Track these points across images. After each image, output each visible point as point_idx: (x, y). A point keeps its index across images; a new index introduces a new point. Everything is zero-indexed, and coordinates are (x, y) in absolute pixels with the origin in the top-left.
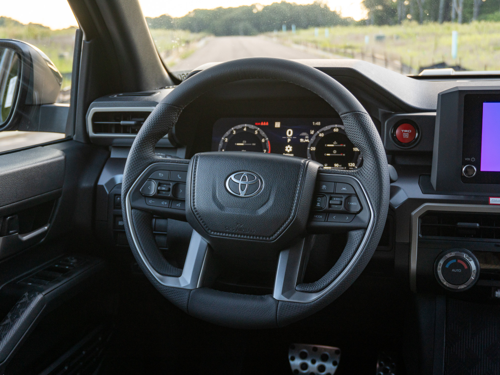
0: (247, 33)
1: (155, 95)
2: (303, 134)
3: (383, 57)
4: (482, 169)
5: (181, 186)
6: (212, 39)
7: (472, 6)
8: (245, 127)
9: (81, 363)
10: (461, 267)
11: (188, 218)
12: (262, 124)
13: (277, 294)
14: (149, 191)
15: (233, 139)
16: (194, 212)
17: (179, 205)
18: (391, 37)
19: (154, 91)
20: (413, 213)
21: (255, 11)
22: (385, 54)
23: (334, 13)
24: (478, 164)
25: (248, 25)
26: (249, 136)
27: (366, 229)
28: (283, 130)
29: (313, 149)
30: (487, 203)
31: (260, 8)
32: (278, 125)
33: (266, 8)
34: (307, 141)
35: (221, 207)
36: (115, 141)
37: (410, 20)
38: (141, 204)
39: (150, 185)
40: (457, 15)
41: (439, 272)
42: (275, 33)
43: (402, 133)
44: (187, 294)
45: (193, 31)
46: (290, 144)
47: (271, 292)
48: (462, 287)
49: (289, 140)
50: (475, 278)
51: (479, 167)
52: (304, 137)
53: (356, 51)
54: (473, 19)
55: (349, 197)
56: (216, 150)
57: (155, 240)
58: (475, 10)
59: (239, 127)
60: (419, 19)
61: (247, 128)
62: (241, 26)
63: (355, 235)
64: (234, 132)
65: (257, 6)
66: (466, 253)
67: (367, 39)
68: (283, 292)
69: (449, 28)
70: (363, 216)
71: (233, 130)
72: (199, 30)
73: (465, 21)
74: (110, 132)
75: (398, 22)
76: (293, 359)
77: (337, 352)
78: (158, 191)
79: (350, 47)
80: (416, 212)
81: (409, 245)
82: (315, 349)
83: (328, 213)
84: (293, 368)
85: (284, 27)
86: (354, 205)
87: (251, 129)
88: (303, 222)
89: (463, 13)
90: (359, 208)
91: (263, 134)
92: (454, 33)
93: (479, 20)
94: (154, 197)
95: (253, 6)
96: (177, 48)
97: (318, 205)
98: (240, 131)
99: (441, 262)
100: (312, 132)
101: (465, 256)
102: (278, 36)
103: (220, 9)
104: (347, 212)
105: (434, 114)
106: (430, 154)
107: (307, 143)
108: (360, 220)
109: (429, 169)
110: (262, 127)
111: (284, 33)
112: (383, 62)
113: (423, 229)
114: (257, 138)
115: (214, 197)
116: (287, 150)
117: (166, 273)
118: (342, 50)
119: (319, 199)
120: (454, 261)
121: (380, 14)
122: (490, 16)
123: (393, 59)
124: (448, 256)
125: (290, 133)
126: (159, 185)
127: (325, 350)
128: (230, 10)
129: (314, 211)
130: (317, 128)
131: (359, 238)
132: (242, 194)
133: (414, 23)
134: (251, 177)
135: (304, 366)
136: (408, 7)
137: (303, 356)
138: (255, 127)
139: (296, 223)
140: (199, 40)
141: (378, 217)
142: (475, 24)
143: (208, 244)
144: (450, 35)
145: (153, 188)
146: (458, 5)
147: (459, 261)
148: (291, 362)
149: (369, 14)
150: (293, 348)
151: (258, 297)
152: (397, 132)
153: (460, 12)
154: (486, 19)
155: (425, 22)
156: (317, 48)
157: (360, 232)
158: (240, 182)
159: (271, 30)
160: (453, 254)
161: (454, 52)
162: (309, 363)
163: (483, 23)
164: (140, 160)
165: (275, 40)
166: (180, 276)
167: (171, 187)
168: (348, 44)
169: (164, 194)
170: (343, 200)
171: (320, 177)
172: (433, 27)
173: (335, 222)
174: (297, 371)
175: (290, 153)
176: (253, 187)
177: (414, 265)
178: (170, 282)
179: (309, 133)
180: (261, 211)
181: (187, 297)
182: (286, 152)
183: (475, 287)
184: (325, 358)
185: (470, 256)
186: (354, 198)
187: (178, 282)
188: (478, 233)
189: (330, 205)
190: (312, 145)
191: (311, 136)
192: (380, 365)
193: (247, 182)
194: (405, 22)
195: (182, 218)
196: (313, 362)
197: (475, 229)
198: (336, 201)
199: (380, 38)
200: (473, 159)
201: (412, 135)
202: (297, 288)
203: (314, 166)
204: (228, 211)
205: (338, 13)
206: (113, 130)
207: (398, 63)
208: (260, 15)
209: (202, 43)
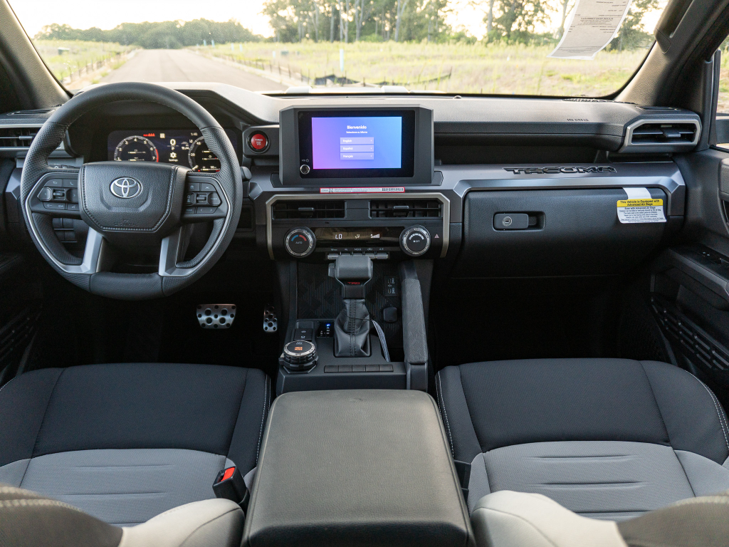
0: (172, 46)
1: (49, 113)
2: (184, 143)
3: (287, 69)
4: (315, 167)
5: (74, 191)
6: (141, 50)
7: (355, 29)
8: (135, 138)
9: (13, 341)
10: (302, 239)
11: (82, 217)
12: (149, 135)
13: (162, 271)
14: (46, 197)
15: (126, 148)
16: (86, 212)
17: (74, 207)
18: (294, 53)
19: (49, 109)
20: (267, 203)
21: (178, 26)
22: (289, 67)
23: (247, 30)
24: (311, 164)
25: (173, 39)
26: (138, 145)
27: (225, 218)
28: (167, 141)
29: (193, 155)
30: (319, 192)
31: (182, 24)
32: (162, 136)
33: (187, 24)
34: (188, 148)
35: (109, 207)
36: (19, 153)
37: (308, 39)
38: (40, 208)
39: (46, 192)
40: (344, 36)
41: (287, 244)
42: (198, 47)
43: (255, 142)
44: (88, 278)
45: (122, 43)
46: (174, 151)
47: (156, 270)
48: (304, 254)
49: (173, 148)
50: (313, 247)
51: (311, 166)
52: (184, 146)
53: (265, 64)
54: (357, 39)
55: (211, 194)
56: (112, 159)
57: (57, 237)
58: (357, 31)
59: (130, 138)
60: (315, 38)
61: (137, 139)
62: (167, 39)
63: (218, 222)
64: (127, 143)
65: (180, 22)
66: (306, 230)
67: (274, 53)
68: (167, 269)
69: (338, 47)
70: (223, 208)
71: (126, 141)
72: (130, 43)
73: (350, 41)
74: (13, 146)
75: (298, 40)
76: (200, 316)
77: (233, 307)
78: (54, 197)
79: (260, 60)
80: (269, 202)
81: (265, 226)
82: (217, 307)
83: (197, 207)
84: (201, 323)
85: (205, 42)
86: (216, 200)
87: (141, 140)
88: (178, 215)
89: (348, 34)
90: (219, 202)
91: (151, 143)
92: (341, 51)
93: (361, 40)
94: (50, 202)
95: (176, 22)
96: (108, 60)
97: (189, 201)
98: (131, 142)
99: (288, 237)
100: (191, 141)
101: (304, 232)
102: (199, 49)
103: (146, 23)
104: (210, 205)
105: (278, 126)
106: (276, 158)
107: (188, 150)
108: (221, 211)
109: (277, 168)
110: (150, 138)
111: (205, 47)
112: (288, 74)
113: (275, 214)
114: (147, 148)
115: (102, 200)
116: (171, 156)
117: (69, 263)
118: (254, 63)
119: (189, 197)
120: (297, 236)
121: (284, 32)
122: (369, 37)
123: (295, 71)
124: (293, 232)
125: (173, 142)
126: (54, 191)
127: (225, 307)
128: (156, 25)
129: (185, 206)
130: (194, 138)
131: (221, 225)
132: (125, 195)
133: (311, 41)
134: (131, 182)
135: (209, 320)
136: (306, 28)
137: (208, 313)
138: (144, 138)
139: (171, 216)
140: (129, 52)
141: (234, 208)
142: (357, 43)
143: (103, 238)
144: (338, 52)
145: (49, 194)
146: (344, 27)
147: (301, 236)
148: (199, 319)
149: (275, 32)
150: (200, 308)
151: (147, 275)
152: (252, 140)
153: (346, 33)
154: (365, 40)
155: (319, 41)
156: (233, 60)
157: (221, 220)
158: (123, 186)
159: (194, 44)
160: (296, 231)
161: (341, 66)
162: (213, 317)
163: (363, 42)
164: (35, 171)
165: (197, 52)
166: (81, 264)
167: (65, 192)
168: (259, 58)
169: (59, 199)
170: (207, 196)
171: (188, 180)
172: (325, 45)
173: (203, 213)
174: (204, 325)
175: (175, 158)
176: (134, 189)
177: (270, 241)
178: (72, 270)
179: (188, 142)
180: (142, 209)
181: (88, 280)
182: (172, 158)
183: (313, 254)
184: (224, 313)
185: (308, 231)
186: (215, 195)
187: (81, 269)
188: (315, 215)
189: (197, 201)
190: (192, 152)
191: (190, 144)
192: (267, 313)
193: (128, 186)
194: (304, 40)
195: (78, 217)
196: (216, 317)
197: (311, 212)
198: (201, 197)
199: (284, 53)
200: (307, 160)
201: (263, 142)
202: (177, 266)
203: (183, 170)
204: (115, 210)
205: (250, 30)
206: (15, 144)
207: (299, 75)
208: (182, 30)
209: (132, 54)
